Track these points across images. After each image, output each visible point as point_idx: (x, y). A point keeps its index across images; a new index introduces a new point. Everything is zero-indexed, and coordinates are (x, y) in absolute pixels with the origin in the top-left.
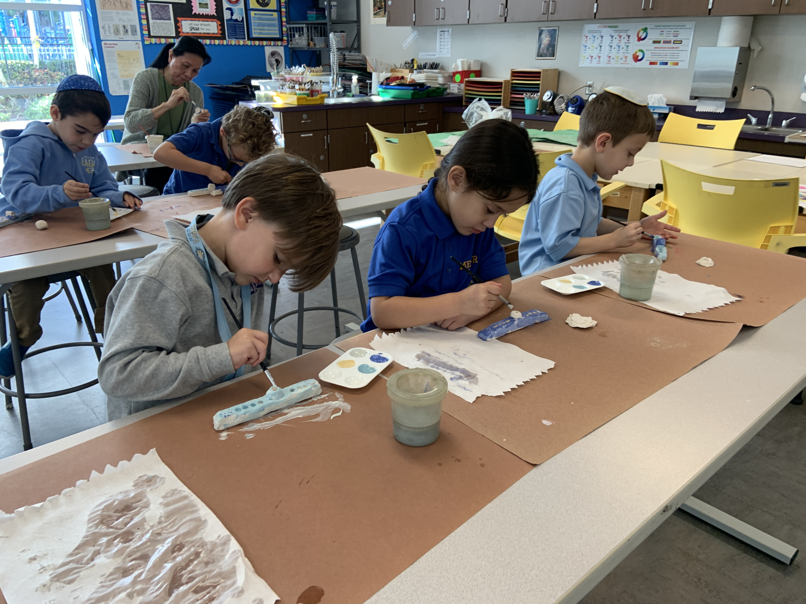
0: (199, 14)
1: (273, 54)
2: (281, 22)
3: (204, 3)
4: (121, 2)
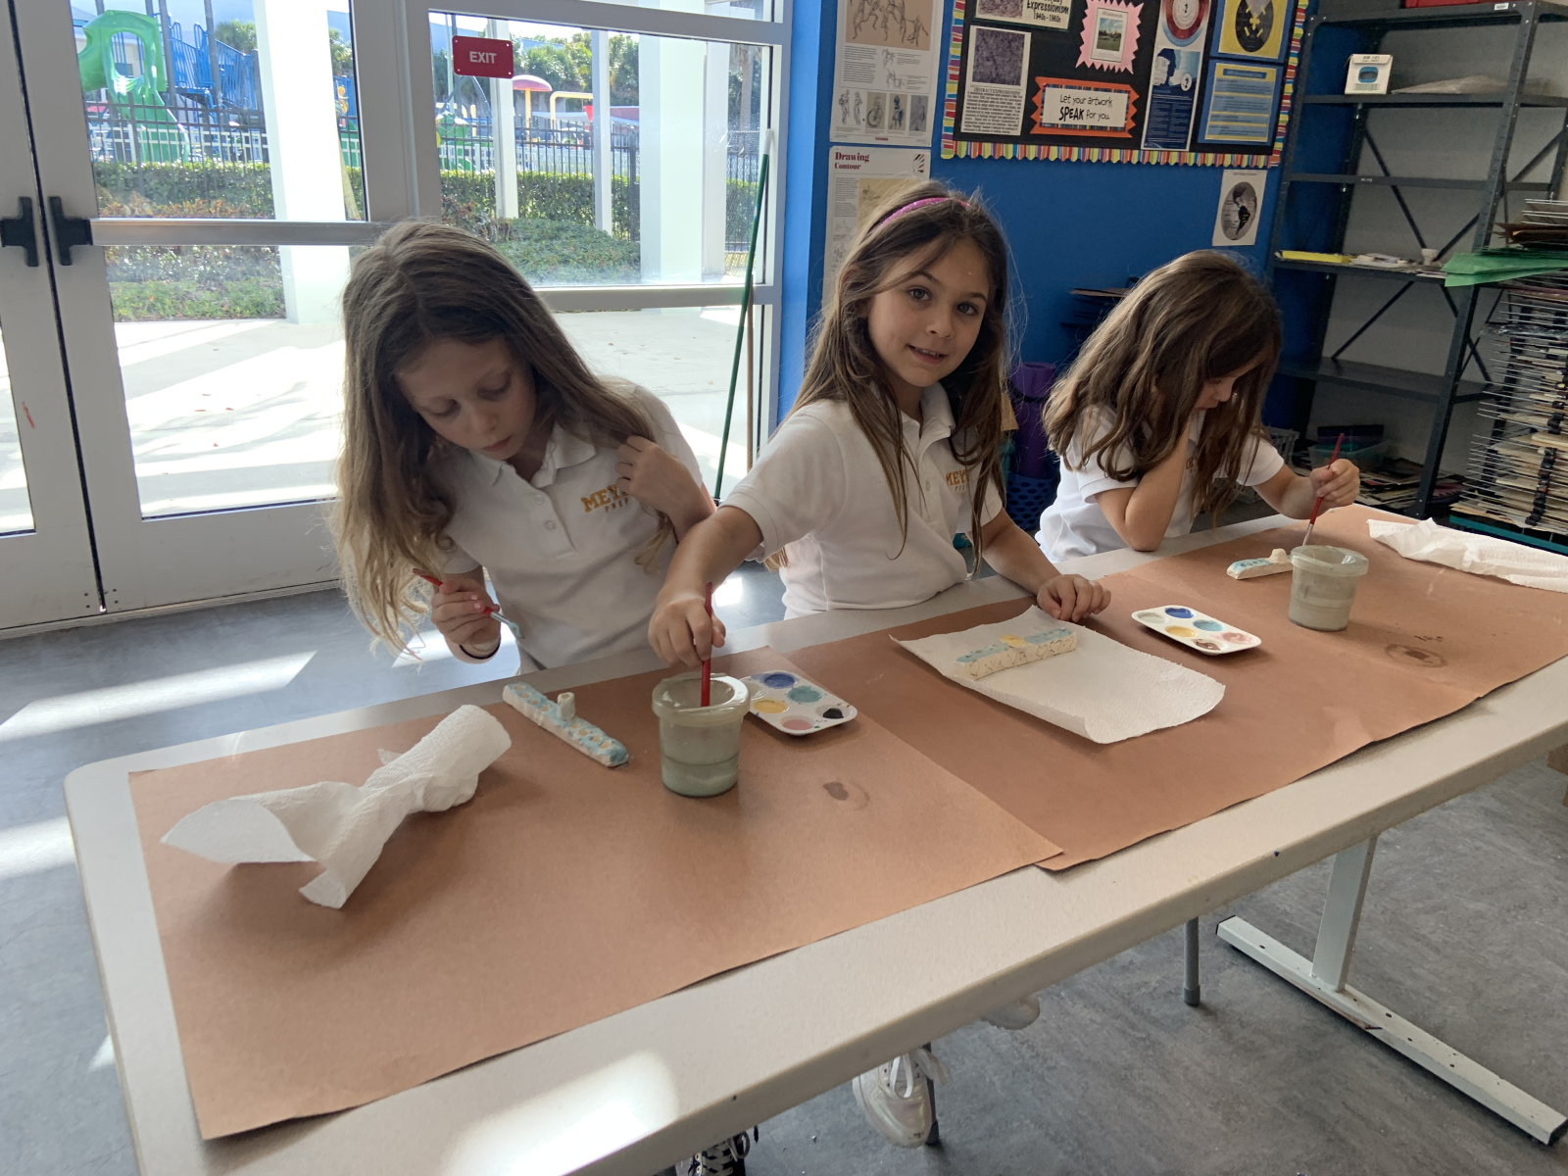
0: (1093, 65)
1: (1239, 192)
2: (1282, 96)
3: (1113, 31)
4: (903, 18)
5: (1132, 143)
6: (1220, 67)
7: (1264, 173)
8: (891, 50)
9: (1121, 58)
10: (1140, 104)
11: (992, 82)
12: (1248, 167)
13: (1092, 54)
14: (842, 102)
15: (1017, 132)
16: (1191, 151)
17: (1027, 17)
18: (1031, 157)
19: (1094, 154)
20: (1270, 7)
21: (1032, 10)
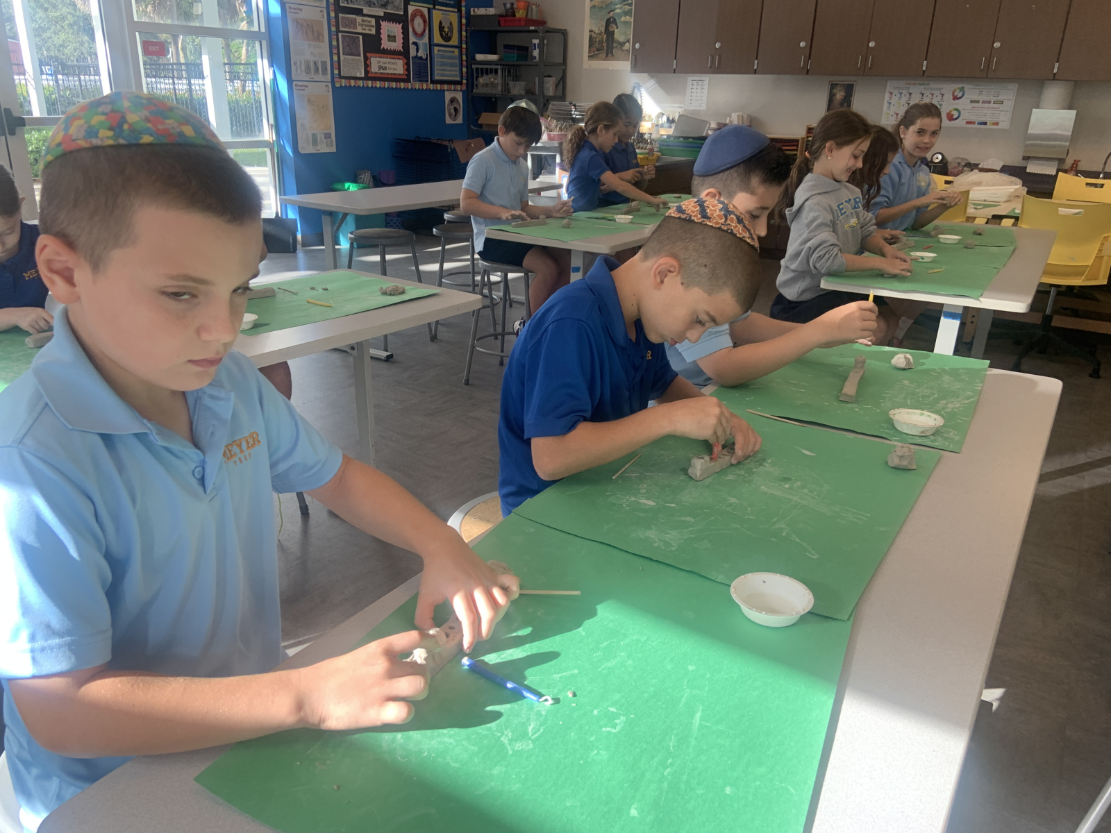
0: (387, 48)
1: (453, 100)
2: (462, 61)
3: (393, 35)
5: (407, 80)
6: (436, 49)
7: (461, 93)
8: (310, 43)
9: (397, 45)
10: (407, 64)
11: (350, 55)
12: (454, 90)
13: (386, 44)
14: (295, 64)
15: (363, 76)
16: (431, 83)
17: (359, 30)
18: (370, 86)
19: (394, 85)
20: (451, 23)
21: (360, 27)
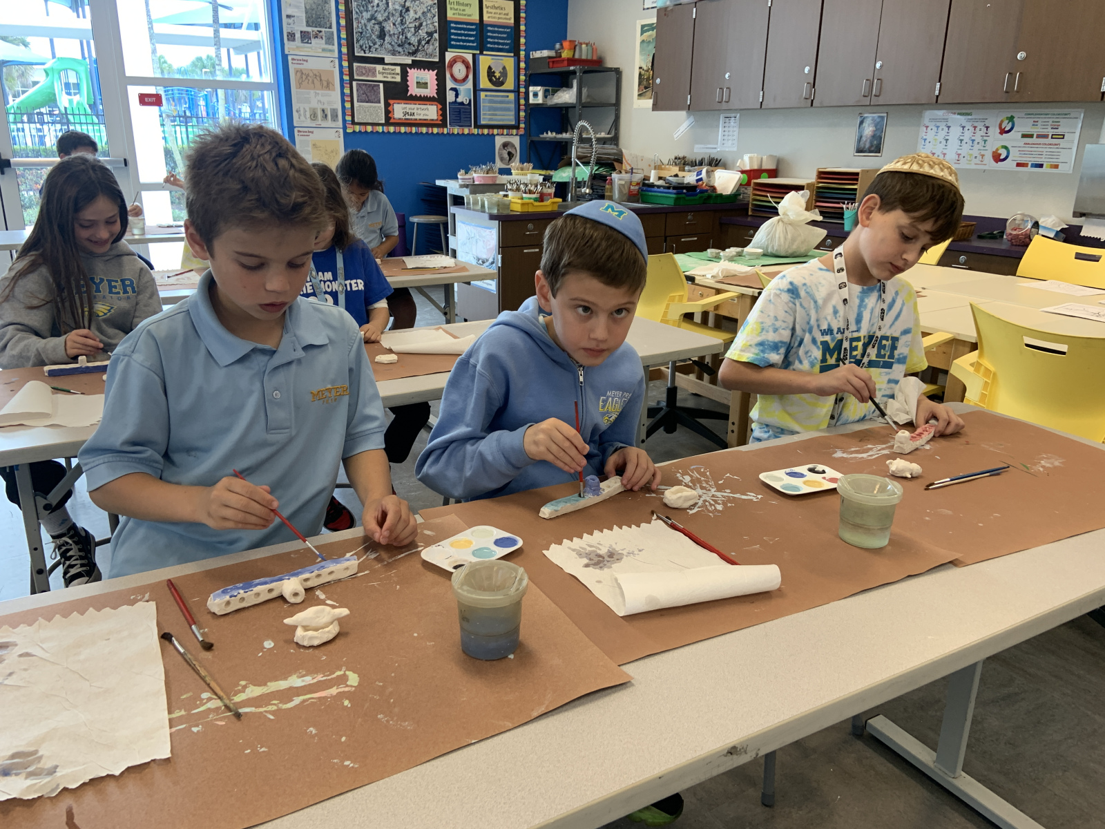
0: (416, 95)
1: (505, 145)
2: (519, 105)
3: (424, 81)
4: (321, 80)
5: (444, 125)
6: (483, 94)
7: (518, 138)
8: (317, 92)
9: (431, 91)
10: (443, 110)
11: (367, 102)
13: (414, 91)
14: (297, 111)
15: (383, 122)
16: (475, 128)
17: (379, 77)
18: (392, 131)
19: (424, 130)
20: (504, 68)
21: (381, 75)
